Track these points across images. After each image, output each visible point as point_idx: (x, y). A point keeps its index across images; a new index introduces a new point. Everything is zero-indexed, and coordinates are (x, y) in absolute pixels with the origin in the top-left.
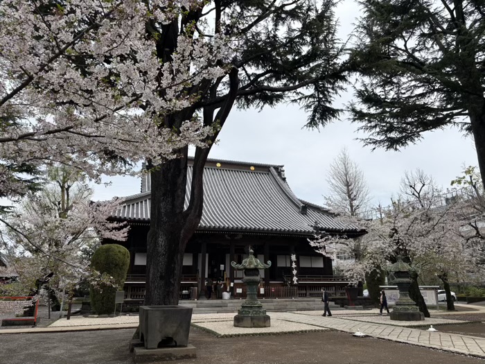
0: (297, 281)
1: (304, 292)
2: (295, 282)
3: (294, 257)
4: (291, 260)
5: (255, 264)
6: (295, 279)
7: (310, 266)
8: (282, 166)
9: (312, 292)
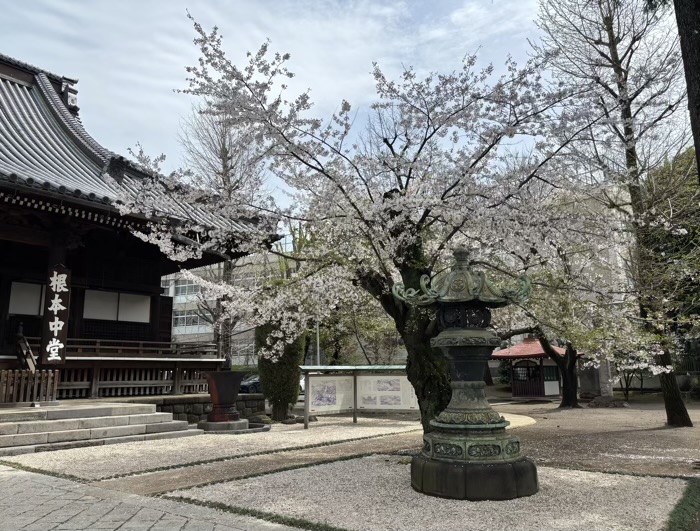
0: (61, 352)
1: (84, 384)
2: (54, 356)
3: (59, 282)
4: (49, 288)
6: (54, 348)
7: (113, 318)
8: (73, 82)
9: (108, 384)
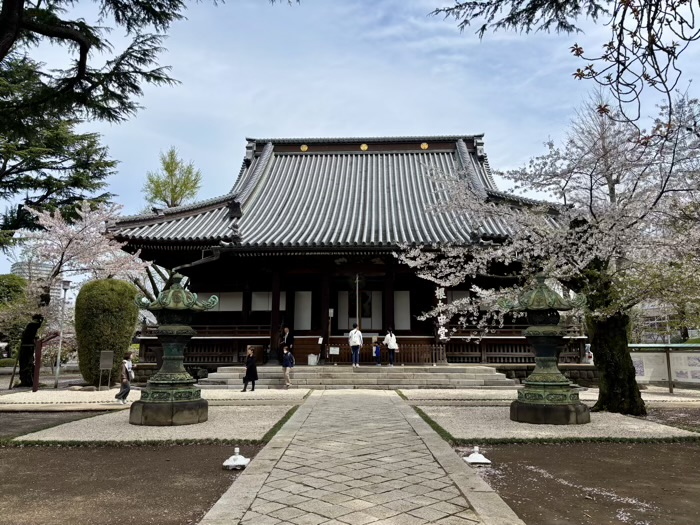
0: (447, 334)
2: (443, 337)
3: (440, 292)
5: (186, 302)
6: (442, 332)
8: (480, 137)
9: (493, 354)
